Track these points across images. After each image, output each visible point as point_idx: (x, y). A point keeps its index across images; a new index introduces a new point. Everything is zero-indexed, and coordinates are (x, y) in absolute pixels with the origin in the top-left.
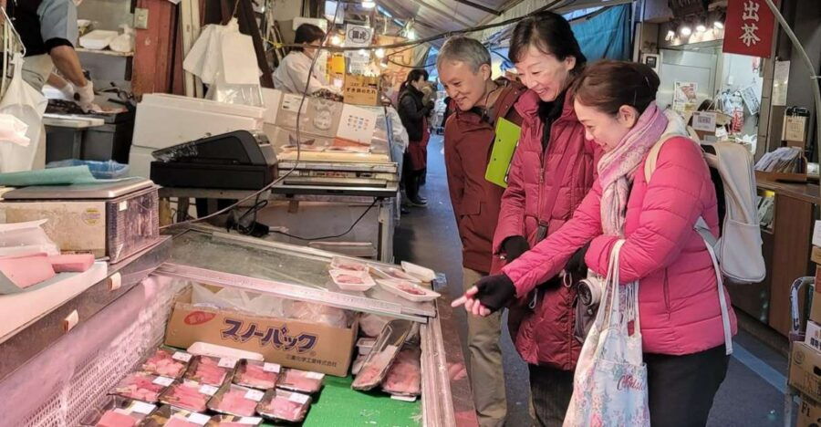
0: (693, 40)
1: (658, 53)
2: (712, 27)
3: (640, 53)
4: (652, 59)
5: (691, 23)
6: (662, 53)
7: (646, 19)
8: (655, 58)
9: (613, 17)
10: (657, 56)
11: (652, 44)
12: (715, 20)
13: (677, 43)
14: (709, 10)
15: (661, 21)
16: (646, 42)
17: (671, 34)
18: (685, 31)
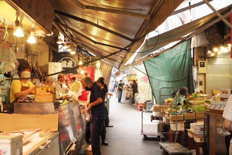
0: (219, 53)
1: (205, 60)
2: (227, 46)
3: (197, 61)
4: (202, 63)
5: (218, 45)
6: (207, 60)
7: (198, 46)
8: (204, 63)
9: (184, 47)
10: (205, 62)
11: (202, 56)
12: (228, 44)
13: (213, 55)
14: (225, 39)
15: (205, 46)
16: (200, 56)
17: (209, 52)
18: (215, 49)
